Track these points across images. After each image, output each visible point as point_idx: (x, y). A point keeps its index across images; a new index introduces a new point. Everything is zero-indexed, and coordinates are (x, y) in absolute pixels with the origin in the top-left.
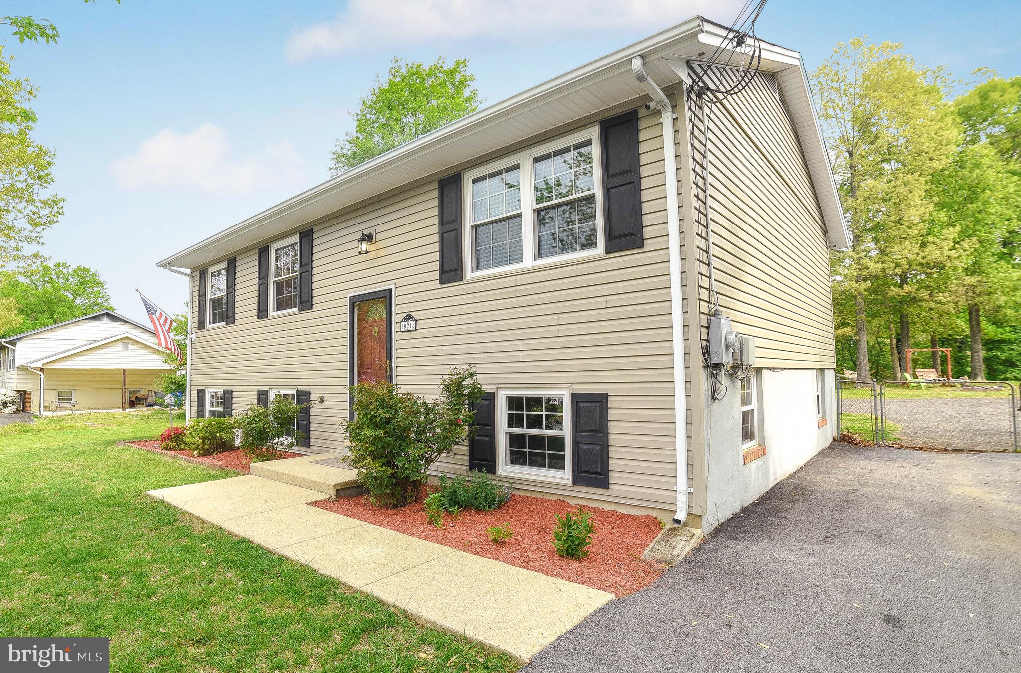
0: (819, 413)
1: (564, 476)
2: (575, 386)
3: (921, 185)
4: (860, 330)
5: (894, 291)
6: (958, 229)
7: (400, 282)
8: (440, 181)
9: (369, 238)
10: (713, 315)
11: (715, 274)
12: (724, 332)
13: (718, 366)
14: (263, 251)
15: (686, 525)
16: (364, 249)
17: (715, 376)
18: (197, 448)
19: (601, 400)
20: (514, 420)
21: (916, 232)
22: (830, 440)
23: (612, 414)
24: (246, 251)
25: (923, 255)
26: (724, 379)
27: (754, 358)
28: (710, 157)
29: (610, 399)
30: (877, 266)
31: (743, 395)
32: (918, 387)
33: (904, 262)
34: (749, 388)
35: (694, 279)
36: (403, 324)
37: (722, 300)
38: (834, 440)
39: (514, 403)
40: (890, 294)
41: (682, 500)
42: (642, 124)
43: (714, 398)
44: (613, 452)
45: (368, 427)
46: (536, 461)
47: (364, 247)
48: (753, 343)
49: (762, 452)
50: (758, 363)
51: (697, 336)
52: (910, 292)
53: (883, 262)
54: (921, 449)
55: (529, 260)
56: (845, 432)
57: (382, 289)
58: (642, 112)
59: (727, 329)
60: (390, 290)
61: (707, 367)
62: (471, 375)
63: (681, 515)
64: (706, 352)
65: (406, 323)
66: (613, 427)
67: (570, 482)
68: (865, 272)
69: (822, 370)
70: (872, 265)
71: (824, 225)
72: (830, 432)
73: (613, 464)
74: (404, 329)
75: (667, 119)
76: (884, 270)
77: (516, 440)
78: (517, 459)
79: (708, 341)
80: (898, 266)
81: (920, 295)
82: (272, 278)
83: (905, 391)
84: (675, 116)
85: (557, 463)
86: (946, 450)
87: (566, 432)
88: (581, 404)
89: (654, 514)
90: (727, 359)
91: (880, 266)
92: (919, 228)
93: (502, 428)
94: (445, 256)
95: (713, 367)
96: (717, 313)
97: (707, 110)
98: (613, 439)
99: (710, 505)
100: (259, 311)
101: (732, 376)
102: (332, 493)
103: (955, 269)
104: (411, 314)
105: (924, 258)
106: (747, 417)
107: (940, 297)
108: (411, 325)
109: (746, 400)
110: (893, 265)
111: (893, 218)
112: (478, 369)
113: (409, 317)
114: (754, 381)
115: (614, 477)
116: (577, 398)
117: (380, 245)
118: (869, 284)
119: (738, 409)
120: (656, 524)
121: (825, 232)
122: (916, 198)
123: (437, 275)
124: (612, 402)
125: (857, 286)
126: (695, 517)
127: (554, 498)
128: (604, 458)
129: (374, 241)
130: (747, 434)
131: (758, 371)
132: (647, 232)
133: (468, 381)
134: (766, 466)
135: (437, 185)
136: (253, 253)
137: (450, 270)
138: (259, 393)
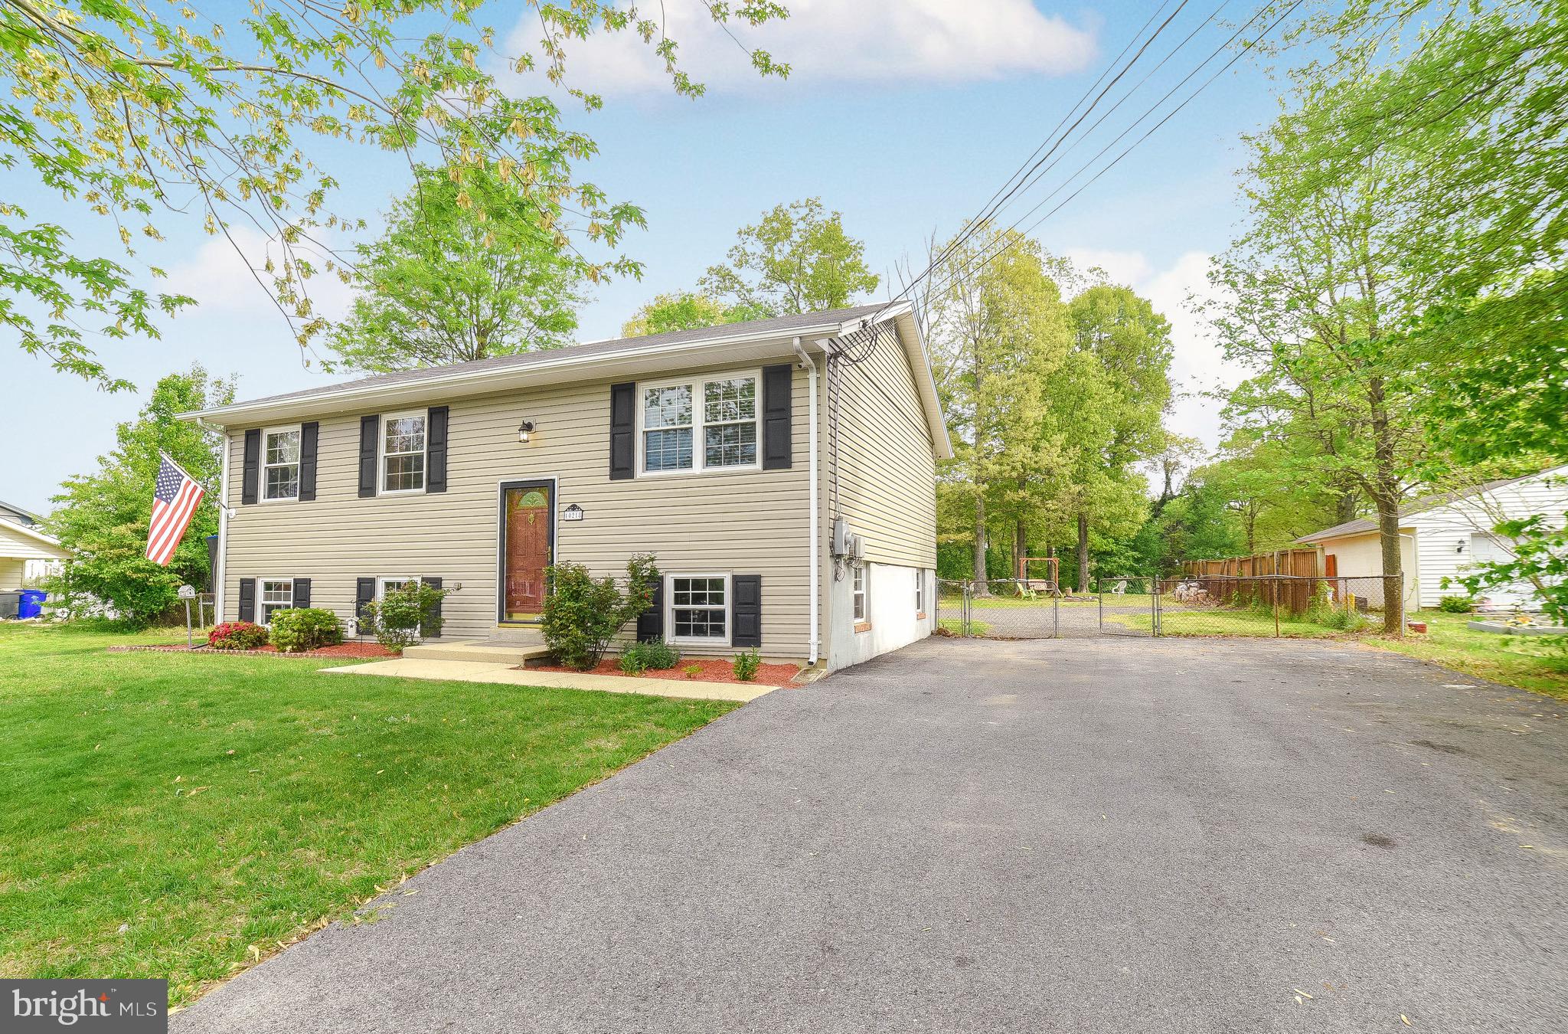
0: (918, 608)
1: (726, 640)
2: (735, 570)
3: (1037, 389)
4: (978, 535)
5: (1010, 495)
6: (1065, 435)
7: (564, 474)
8: (613, 387)
9: (528, 427)
10: (838, 519)
11: (840, 490)
12: (844, 533)
13: (839, 556)
14: (369, 422)
15: (815, 667)
16: (525, 438)
17: (837, 563)
18: (291, 643)
19: (755, 581)
20: (679, 599)
21: (1032, 435)
22: (929, 633)
23: (764, 590)
24: (338, 416)
25: (1036, 459)
26: (842, 564)
27: (865, 553)
28: (841, 402)
29: (762, 579)
30: (994, 467)
31: (856, 583)
32: (1029, 598)
33: (1019, 465)
34: (861, 577)
35: (826, 493)
36: (568, 513)
37: (844, 509)
38: (932, 634)
39: (680, 584)
40: (1007, 498)
41: (814, 649)
42: (794, 376)
43: (836, 579)
44: (764, 619)
45: (569, 600)
46: (700, 631)
47: (524, 436)
48: (863, 541)
49: (868, 627)
50: (867, 558)
51: (827, 534)
52: (1024, 498)
53: (1001, 465)
54: (996, 639)
55: (698, 466)
56: (941, 626)
57: (545, 478)
58: (795, 367)
59: (847, 530)
60: (553, 480)
61: (832, 556)
62: (652, 560)
63: (813, 659)
64: (832, 546)
65: (572, 513)
66: (764, 600)
67: (729, 644)
68: (984, 474)
69: (923, 570)
70: (990, 466)
71: (931, 436)
72: (928, 627)
73: (764, 628)
74: (568, 518)
75: (813, 376)
76: (1000, 473)
77: (681, 615)
78: (681, 631)
79: (833, 538)
80: (1013, 468)
81: (1033, 501)
82: (382, 452)
83: (1018, 602)
84: (819, 375)
85: (719, 631)
86: (1012, 639)
87: (727, 606)
88: (740, 584)
89: (793, 662)
90: (845, 551)
91: (997, 467)
92: (1033, 431)
93: (669, 605)
94: (616, 455)
95: (837, 557)
96: (839, 519)
97: (840, 367)
98: (764, 609)
99: (832, 653)
100: (361, 488)
101: (848, 565)
102: (522, 663)
103: (1063, 476)
104: (578, 504)
105: (1036, 462)
106: (858, 599)
107: (1050, 504)
108: (577, 515)
109: (857, 586)
110: (1009, 468)
111: (1012, 418)
112: (658, 555)
113: (574, 507)
114: (864, 572)
115: (764, 638)
116: (736, 579)
117: (538, 435)
118: (986, 486)
119: (852, 592)
120: (794, 669)
121: (932, 444)
122: (1033, 399)
123: (607, 471)
124: (764, 582)
125: (976, 487)
126: (822, 661)
127: (715, 659)
128: (757, 624)
129: (533, 430)
130: (858, 613)
131: (868, 563)
132: (795, 457)
133: (648, 565)
134: (871, 639)
135: (609, 389)
136: (350, 419)
137: (621, 468)
138: (360, 581)
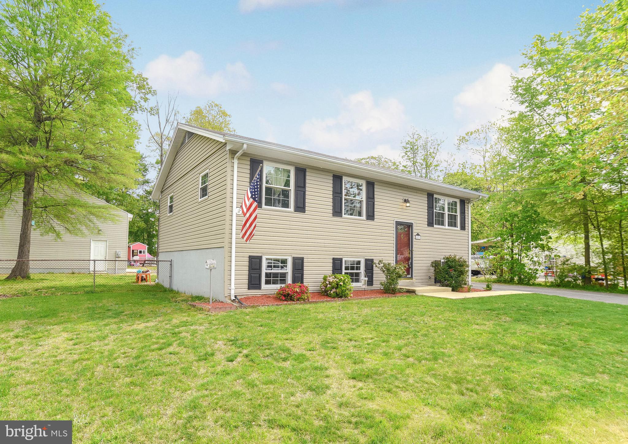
8: (428, 193)
9: (408, 201)
14: (338, 178)
24: (319, 170)
36: (416, 236)
42: (466, 204)
47: (408, 205)
57: (409, 222)
60: (413, 223)
84: (469, 205)
94: (430, 218)
104: (419, 233)
108: (419, 237)
123: (426, 223)
138: (334, 259)
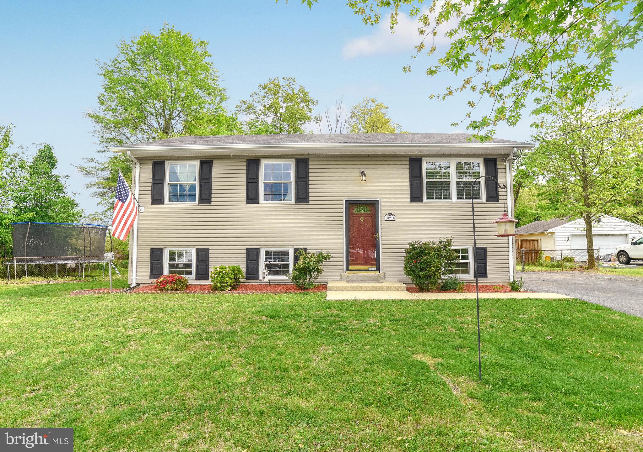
1: (471, 275)
7: (385, 198)
8: (410, 158)
9: (364, 174)
14: (253, 162)
16: (364, 179)
19: (484, 250)
24: (228, 158)
29: (487, 249)
36: (386, 217)
41: (511, 278)
42: (498, 163)
44: (488, 266)
55: (455, 199)
58: (499, 160)
60: (378, 201)
65: (389, 217)
66: (488, 258)
73: (488, 270)
75: (507, 164)
82: (262, 180)
85: (465, 272)
87: (471, 261)
88: (477, 251)
89: (501, 284)
94: (414, 190)
98: (488, 262)
100: (248, 199)
104: (393, 213)
108: (392, 218)
113: (390, 214)
115: (489, 274)
117: (370, 178)
123: (408, 198)
128: (485, 268)
132: (500, 197)
135: (408, 159)
136: (241, 160)
137: (416, 197)
138: (248, 250)
